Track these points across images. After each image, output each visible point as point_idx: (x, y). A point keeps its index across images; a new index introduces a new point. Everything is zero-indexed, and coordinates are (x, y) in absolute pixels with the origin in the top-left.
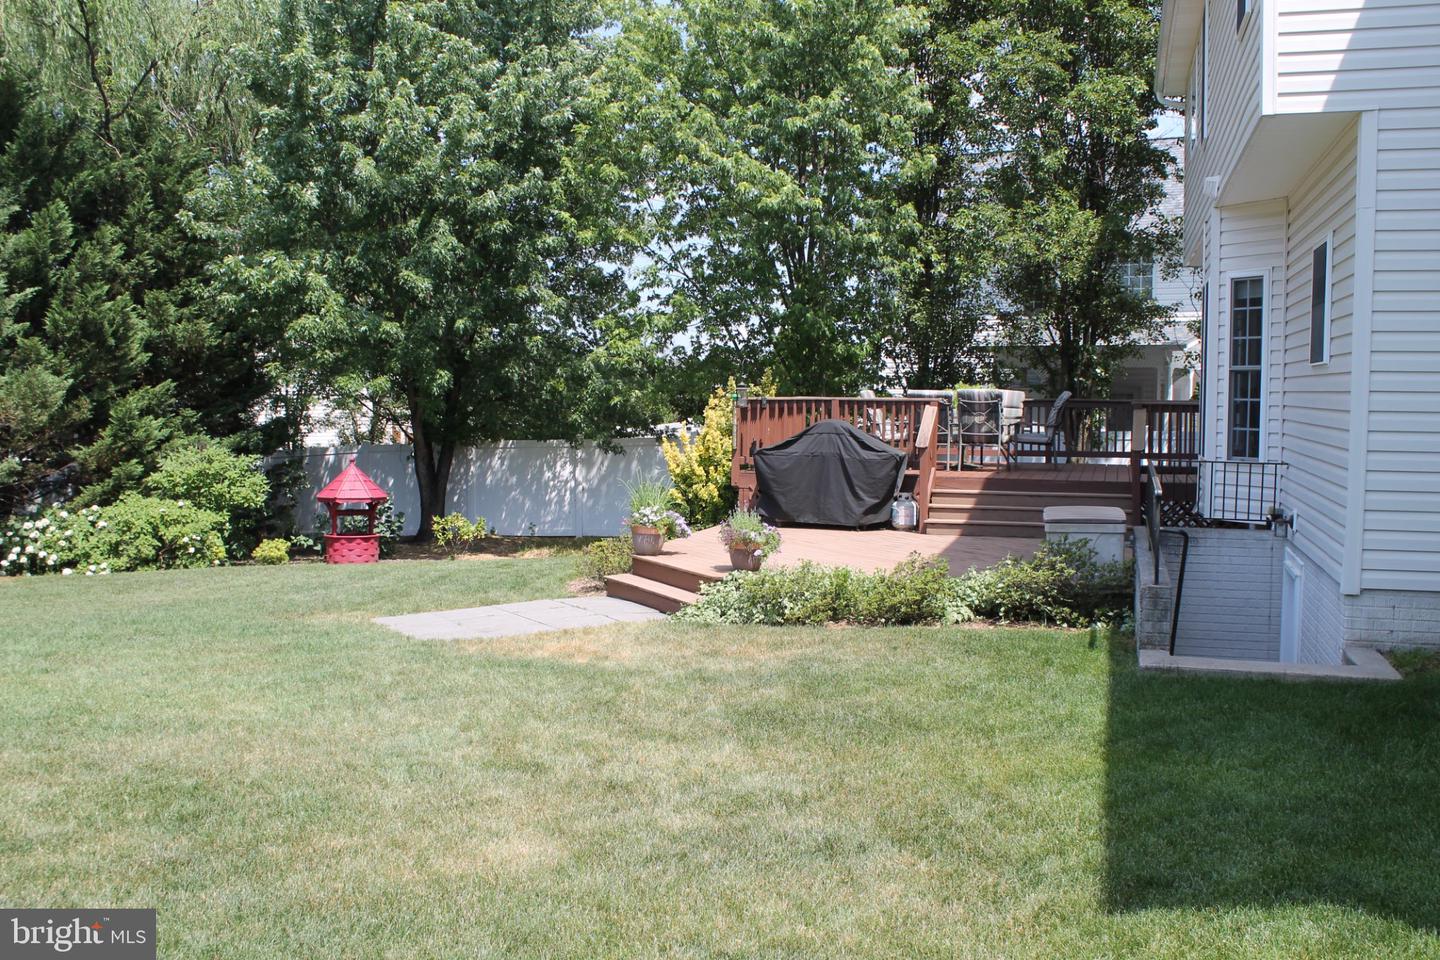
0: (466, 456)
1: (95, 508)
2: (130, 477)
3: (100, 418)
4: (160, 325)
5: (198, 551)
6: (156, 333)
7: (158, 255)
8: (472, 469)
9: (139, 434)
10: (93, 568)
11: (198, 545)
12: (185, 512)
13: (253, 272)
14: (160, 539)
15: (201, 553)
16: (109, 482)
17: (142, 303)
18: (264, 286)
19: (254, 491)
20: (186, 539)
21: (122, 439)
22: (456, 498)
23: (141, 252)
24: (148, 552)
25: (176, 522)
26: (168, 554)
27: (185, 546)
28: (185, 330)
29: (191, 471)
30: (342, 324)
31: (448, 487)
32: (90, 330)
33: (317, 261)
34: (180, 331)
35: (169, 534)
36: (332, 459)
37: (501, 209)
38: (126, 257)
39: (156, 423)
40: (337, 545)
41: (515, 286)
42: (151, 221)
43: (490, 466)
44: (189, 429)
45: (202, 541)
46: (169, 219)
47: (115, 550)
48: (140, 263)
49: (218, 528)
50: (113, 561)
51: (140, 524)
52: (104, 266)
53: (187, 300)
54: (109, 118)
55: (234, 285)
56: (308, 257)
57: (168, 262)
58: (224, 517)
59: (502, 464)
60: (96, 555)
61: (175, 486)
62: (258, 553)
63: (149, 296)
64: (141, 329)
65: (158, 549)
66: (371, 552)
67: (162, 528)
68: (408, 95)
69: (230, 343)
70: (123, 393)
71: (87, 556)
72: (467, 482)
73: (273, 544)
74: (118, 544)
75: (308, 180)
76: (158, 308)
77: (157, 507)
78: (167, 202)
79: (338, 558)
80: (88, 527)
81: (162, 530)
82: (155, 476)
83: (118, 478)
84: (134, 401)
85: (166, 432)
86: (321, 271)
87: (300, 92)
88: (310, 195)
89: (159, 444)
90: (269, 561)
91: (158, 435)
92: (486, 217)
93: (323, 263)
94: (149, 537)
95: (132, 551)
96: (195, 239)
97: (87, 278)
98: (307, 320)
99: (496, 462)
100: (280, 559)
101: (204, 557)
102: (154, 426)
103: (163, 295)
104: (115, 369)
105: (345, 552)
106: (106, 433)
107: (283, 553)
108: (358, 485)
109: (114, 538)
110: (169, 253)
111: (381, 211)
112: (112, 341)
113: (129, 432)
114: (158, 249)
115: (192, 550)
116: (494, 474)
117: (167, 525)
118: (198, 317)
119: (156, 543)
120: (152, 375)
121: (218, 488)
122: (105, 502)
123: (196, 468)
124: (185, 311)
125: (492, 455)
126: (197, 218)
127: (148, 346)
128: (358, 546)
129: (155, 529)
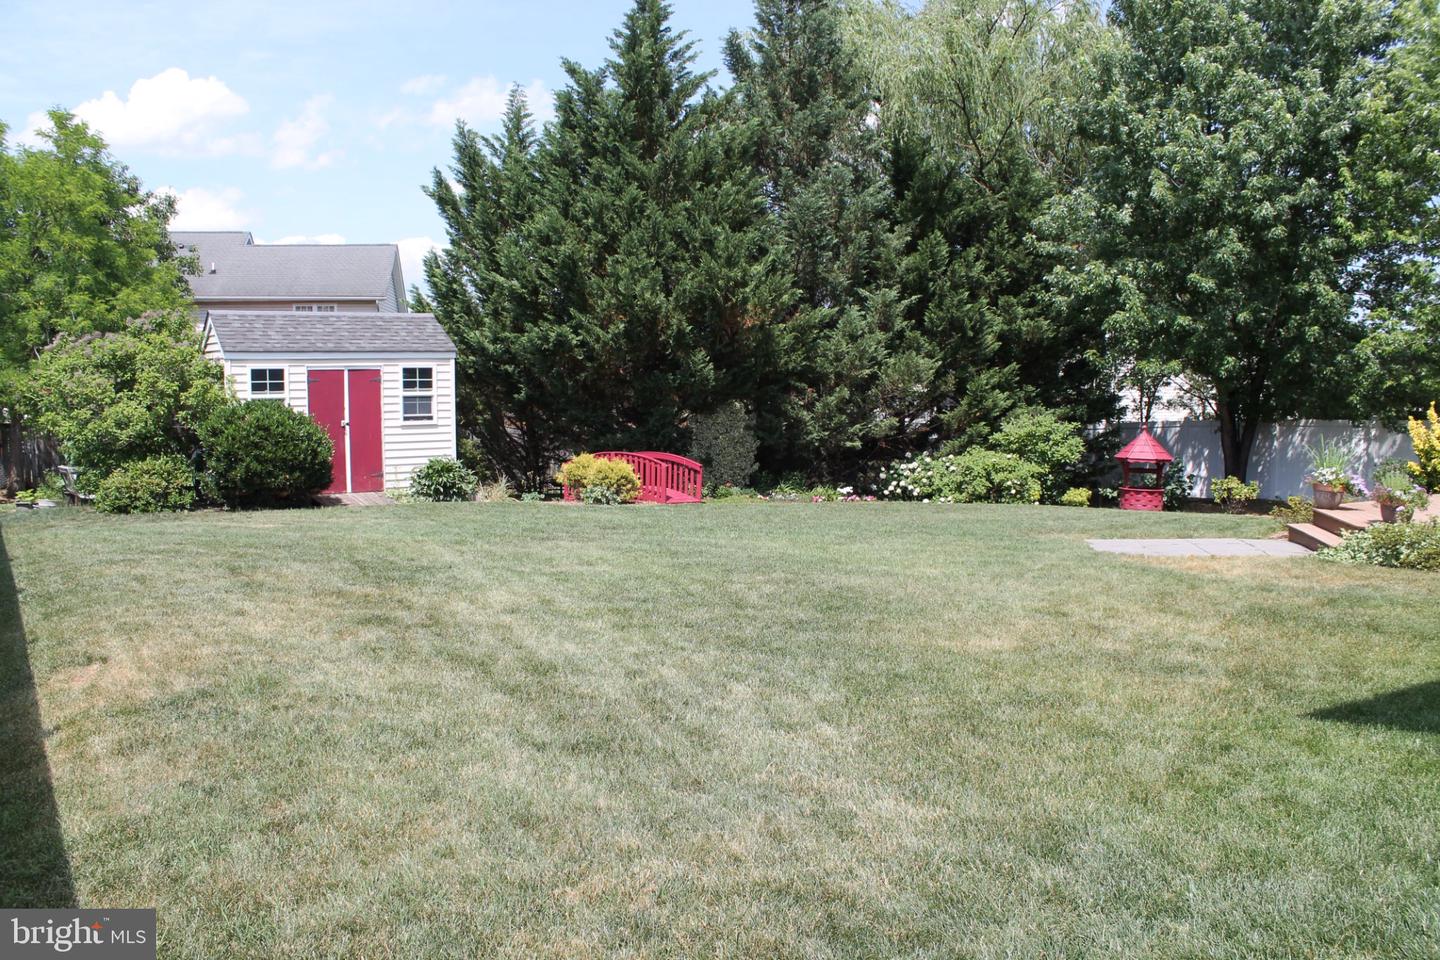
0: (1270, 433)
1: (951, 456)
2: (979, 435)
3: (961, 390)
4: (1010, 322)
5: (1018, 492)
6: (1006, 327)
7: (1012, 267)
8: (1276, 443)
9: (989, 403)
10: (942, 499)
11: (1018, 488)
12: (1011, 462)
13: (1076, 278)
14: (991, 482)
15: (1021, 495)
16: (965, 438)
17: (996, 305)
18: (1084, 289)
19: (1071, 451)
20: (1009, 483)
21: (976, 406)
22: (1260, 469)
23: (998, 267)
24: (982, 490)
25: (1003, 470)
26: (996, 493)
27: (1009, 488)
28: (1029, 325)
29: (1022, 432)
30: (1143, 318)
31: (1255, 458)
32: (955, 325)
33: (1130, 268)
34: (1025, 325)
35: (997, 478)
36: (1159, 431)
37: (1277, 218)
38: (987, 270)
39: (1001, 396)
40: (1127, 496)
41: (1297, 282)
42: (1007, 241)
43: (1291, 442)
44: (1030, 401)
45: (1021, 485)
46: (1019, 242)
47: (959, 488)
48: (998, 275)
49: (1040, 477)
50: (957, 495)
51: (978, 469)
52: (968, 277)
53: (1033, 302)
54: (983, 165)
55: (1065, 290)
56: (1123, 264)
57: (1020, 272)
58: (1046, 469)
59: (1302, 440)
60: (946, 490)
61: (1011, 443)
62: (1065, 498)
63: (1001, 301)
64: (998, 324)
65: (989, 490)
66: (1155, 503)
67: (993, 473)
68: (1196, 127)
69: (1063, 335)
70: (979, 373)
71: (940, 491)
72: (1270, 455)
73: (1077, 491)
74: (961, 483)
75: (1124, 203)
76: (1007, 309)
77: (993, 458)
78: (1018, 226)
79: (1127, 505)
80: (943, 470)
81: (994, 476)
82: (997, 436)
83: (971, 436)
84: (985, 378)
85: (1009, 402)
86: (1134, 275)
87: (1114, 130)
88: (1125, 215)
89: (1005, 412)
90: (1070, 504)
91: (1003, 404)
92: (1266, 224)
93: (1136, 269)
94: (984, 480)
95: (970, 489)
96: (1038, 255)
97: (955, 287)
98: (1119, 316)
99: (1297, 438)
100: (1081, 504)
101: (1022, 498)
102: (1001, 399)
103: (1013, 300)
104: (974, 355)
105: (1133, 502)
106: (964, 402)
107: (1085, 499)
108: (1147, 449)
109: (959, 478)
110: (1020, 266)
111: (1185, 225)
112: (971, 334)
113: (980, 402)
114: (1012, 263)
115: (1013, 492)
116: (1295, 448)
117: (997, 471)
118: (1039, 315)
119: (988, 484)
120: (1000, 358)
121: (1041, 446)
122: (959, 452)
123: (1027, 430)
124: (1031, 310)
125: (1293, 432)
126: (1039, 239)
127: (1001, 337)
128: (1145, 498)
129: (989, 474)
